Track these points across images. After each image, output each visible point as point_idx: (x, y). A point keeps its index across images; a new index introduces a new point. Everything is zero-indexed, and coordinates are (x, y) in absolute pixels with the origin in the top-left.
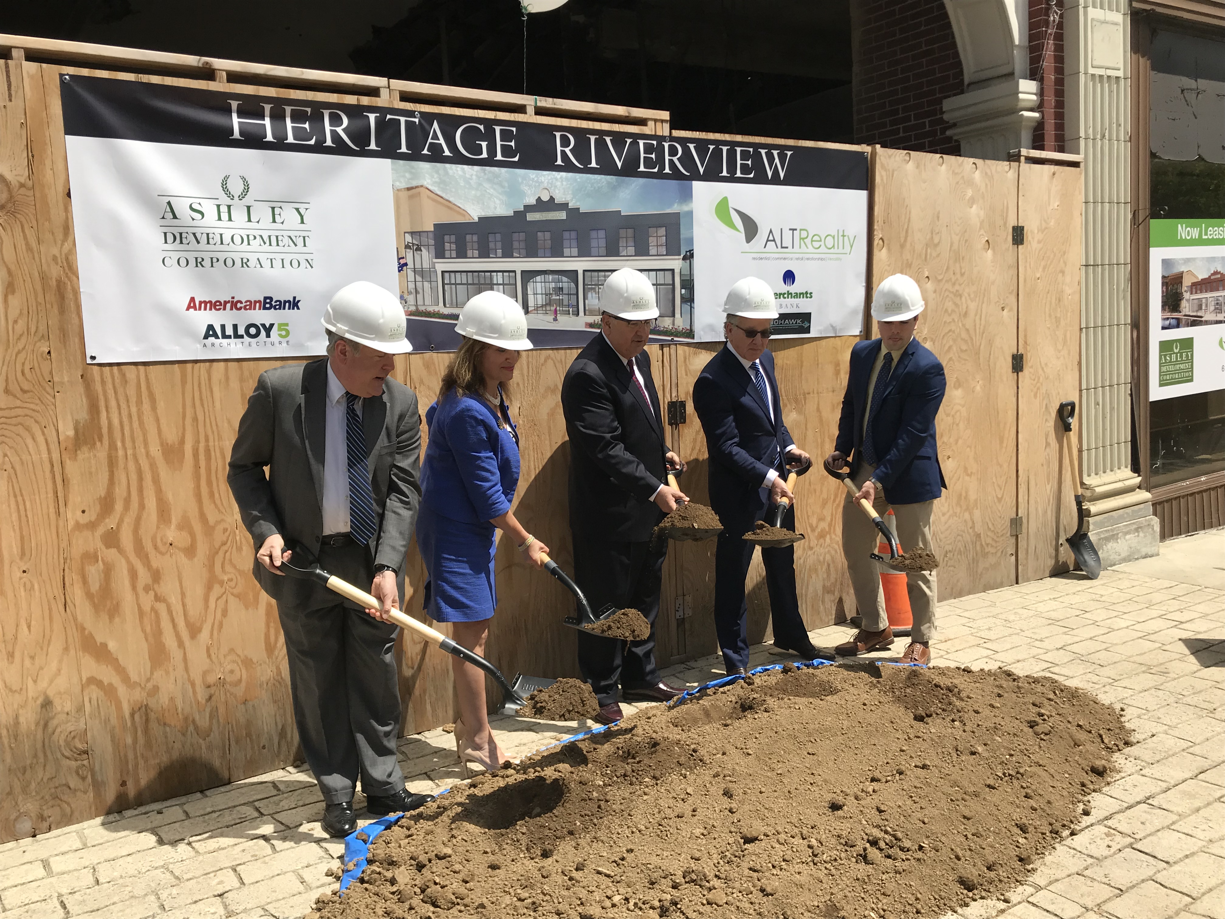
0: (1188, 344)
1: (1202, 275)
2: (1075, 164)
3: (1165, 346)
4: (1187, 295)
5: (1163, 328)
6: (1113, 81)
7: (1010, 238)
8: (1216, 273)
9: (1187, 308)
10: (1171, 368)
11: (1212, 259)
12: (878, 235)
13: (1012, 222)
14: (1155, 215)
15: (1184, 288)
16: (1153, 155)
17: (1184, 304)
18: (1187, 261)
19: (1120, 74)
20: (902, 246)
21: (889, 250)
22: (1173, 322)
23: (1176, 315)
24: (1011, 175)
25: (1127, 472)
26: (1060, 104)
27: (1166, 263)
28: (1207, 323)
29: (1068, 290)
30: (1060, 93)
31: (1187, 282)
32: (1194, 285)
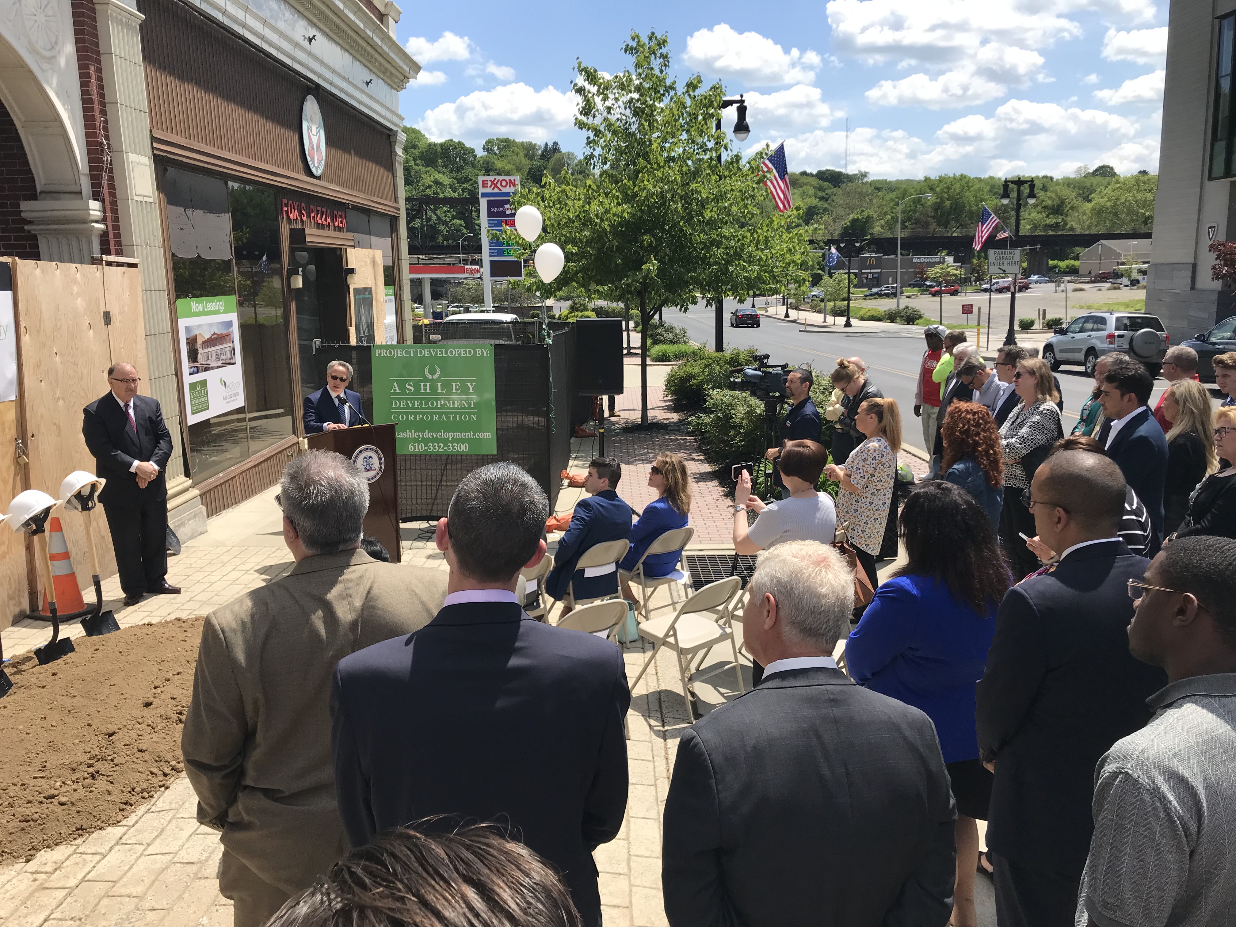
0: (204, 383)
1: (207, 336)
2: (134, 265)
3: (193, 386)
4: (200, 350)
5: (190, 374)
6: (148, 204)
7: (102, 320)
8: (214, 334)
9: (201, 359)
10: (197, 401)
11: (211, 325)
12: (23, 324)
13: (103, 309)
14: (178, 297)
15: (199, 346)
16: (173, 255)
17: (199, 356)
18: (199, 326)
19: (151, 200)
20: (38, 331)
21: (30, 335)
22: (195, 369)
23: (196, 364)
24: (99, 274)
25: (182, 478)
26: (117, 219)
27: (187, 329)
28: (213, 368)
29: (140, 355)
30: (115, 211)
31: (200, 341)
32: (204, 342)
